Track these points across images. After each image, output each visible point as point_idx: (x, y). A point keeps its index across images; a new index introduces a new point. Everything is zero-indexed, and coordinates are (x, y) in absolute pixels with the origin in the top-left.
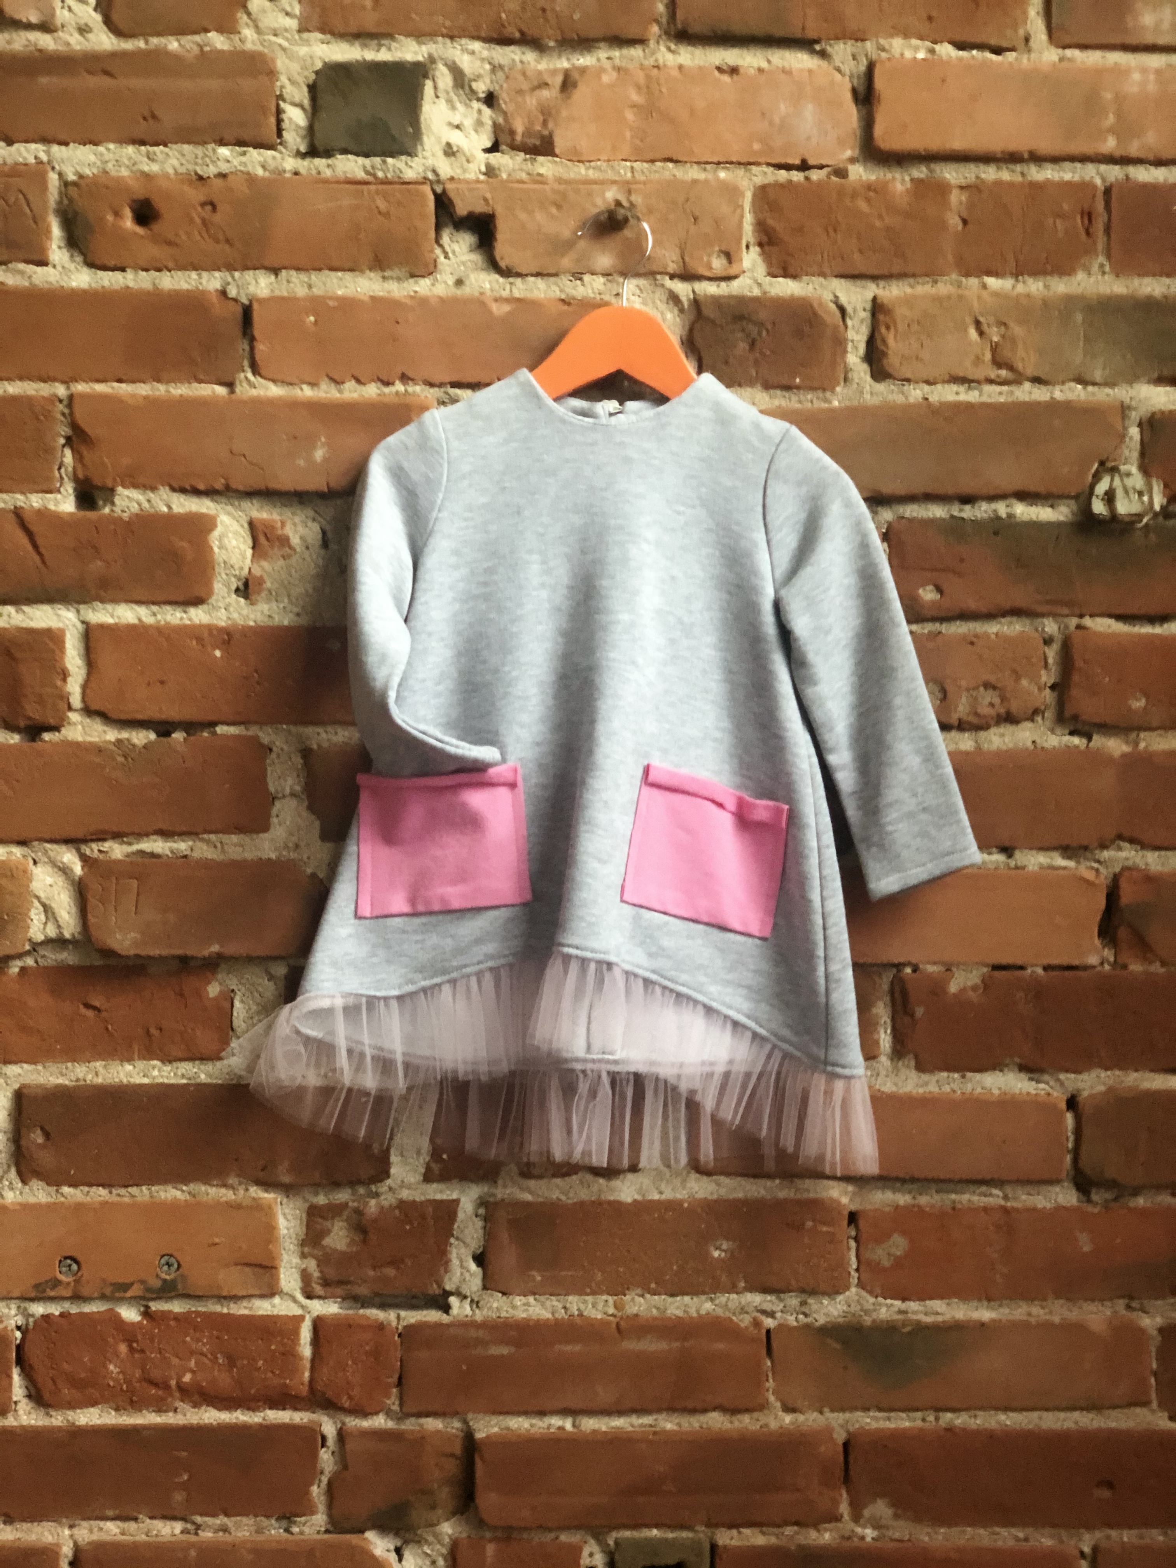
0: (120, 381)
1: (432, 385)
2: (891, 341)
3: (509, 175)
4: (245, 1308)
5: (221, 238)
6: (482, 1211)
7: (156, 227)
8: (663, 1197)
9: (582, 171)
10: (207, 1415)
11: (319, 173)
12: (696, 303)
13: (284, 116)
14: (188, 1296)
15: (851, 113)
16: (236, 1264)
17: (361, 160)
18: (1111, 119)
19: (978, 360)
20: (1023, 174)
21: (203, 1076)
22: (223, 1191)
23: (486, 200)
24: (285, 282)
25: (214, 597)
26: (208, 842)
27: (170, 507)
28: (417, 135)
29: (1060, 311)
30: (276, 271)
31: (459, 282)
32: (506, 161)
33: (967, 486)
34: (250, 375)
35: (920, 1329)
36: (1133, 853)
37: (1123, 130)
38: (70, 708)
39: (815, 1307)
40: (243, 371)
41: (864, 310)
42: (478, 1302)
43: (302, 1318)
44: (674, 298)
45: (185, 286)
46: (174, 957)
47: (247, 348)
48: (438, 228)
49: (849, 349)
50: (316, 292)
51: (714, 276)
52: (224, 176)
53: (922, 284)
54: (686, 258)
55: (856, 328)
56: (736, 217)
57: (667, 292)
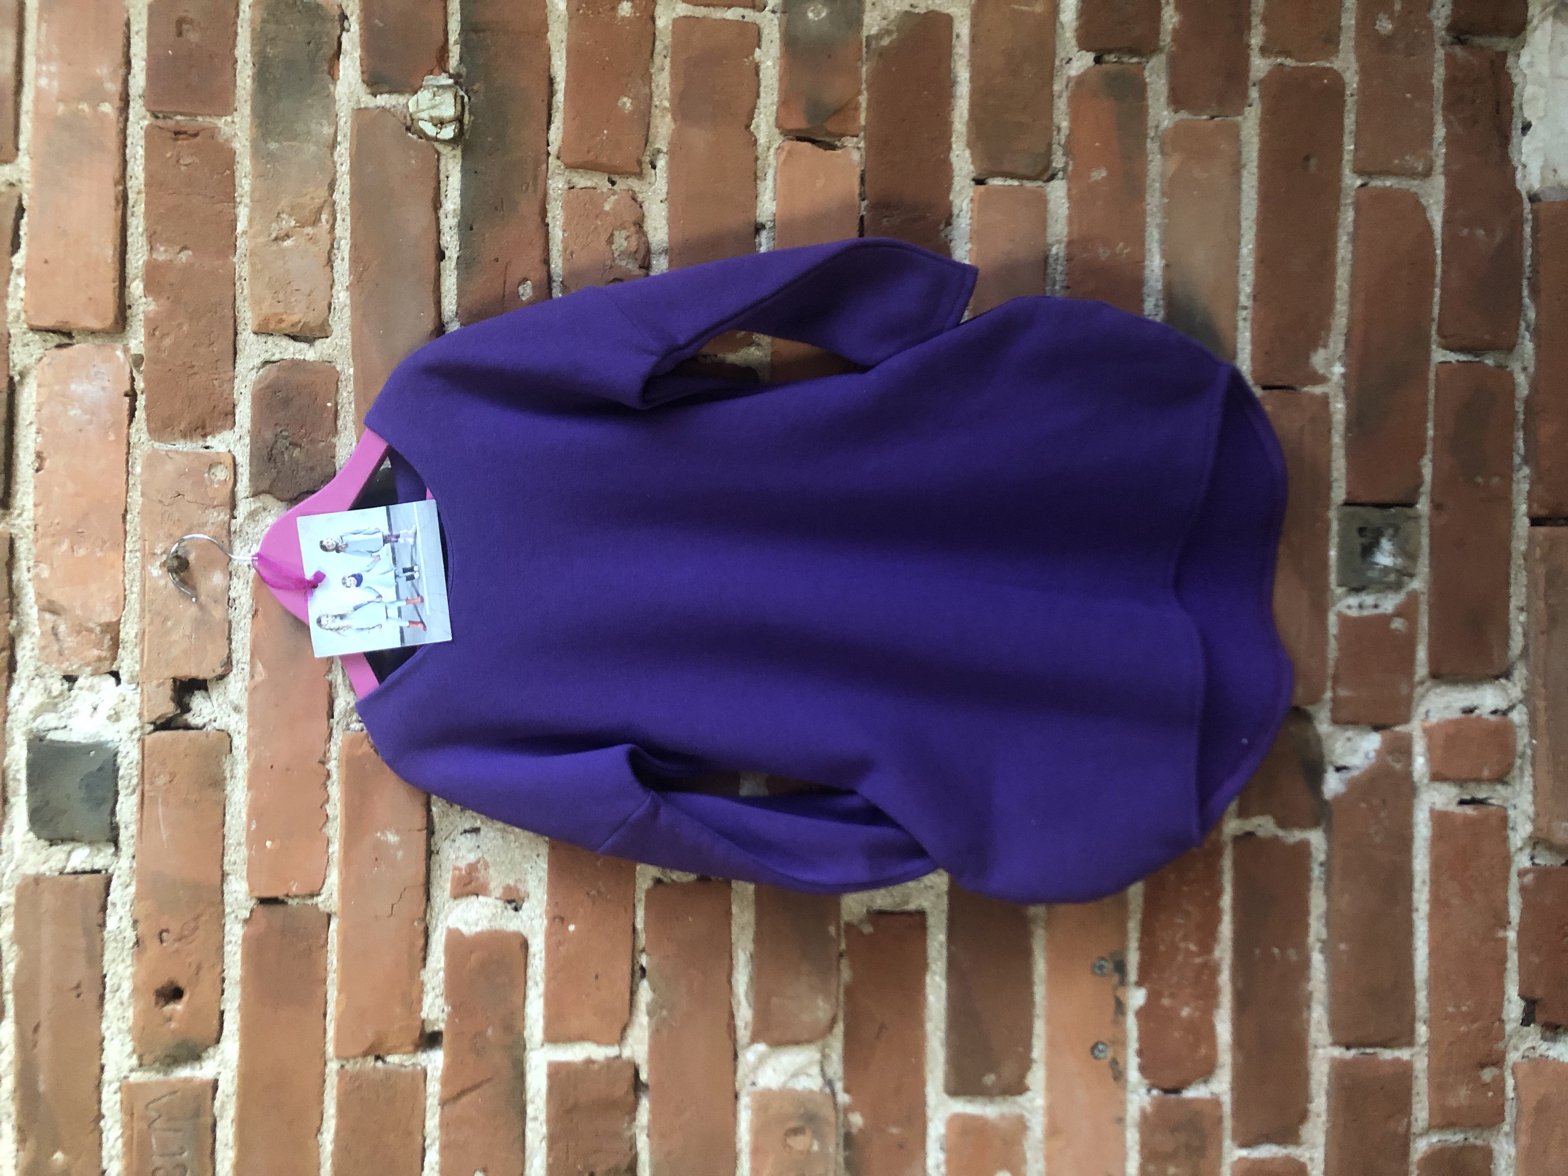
0: (325, 1015)
1: (331, 735)
2: (295, 318)
3: (137, 662)
5: (193, 924)
7: (182, 983)
9: (133, 598)
11: (133, 836)
12: (256, 495)
13: (79, 868)
14: (1126, 950)
15: (81, 348)
17: (121, 798)
18: (84, 107)
19: (312, 239)
20: (139, 193)
21: (941, 936)
23: (159, 686)
24: (235, 867)
25: (521, 930)
26: (738, 936)
27: (440, 970)
28: (98, 747)
29: (267, 163)
30: (224, 876)
31: (237, 709)
32: (126, 666)
33: (428, 253)
34: (320, 899)
36: (762, 116)
37: (96, 96)
38: (619, 1057)
40: (317, 904)
41: (265, 342)
44: (252, 515)
45: (238, 956)
47: (295, 901)
48: (188, 727)
49: (302, 357)
50: (243, 840)
51: (232, 477)
52: (135, 922)
53: (243, 289)
54: (215, 503)
55: (282, 350)
56: (177, 457)
57: (247, 522)
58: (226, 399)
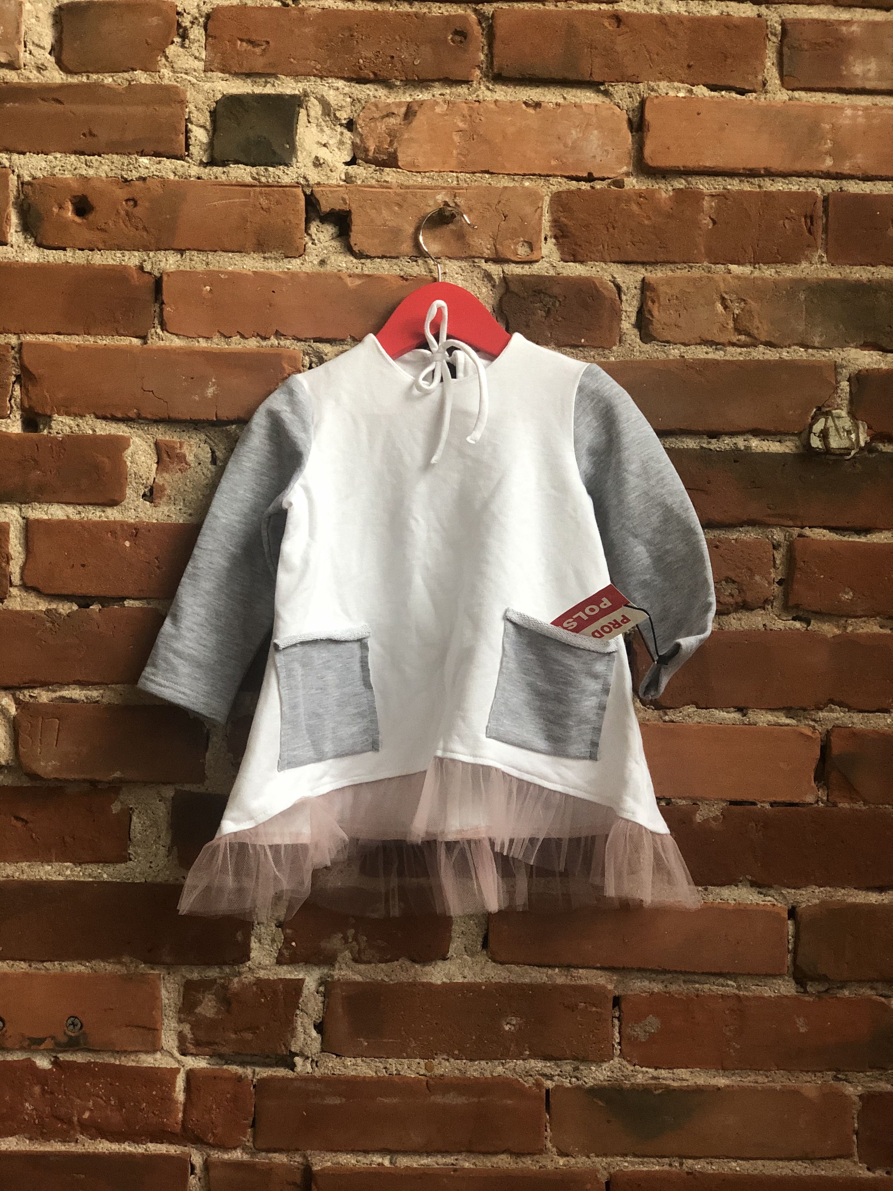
0: (59, 333)
1: (299, 340)
2: (655, 313)
3: (363, 181)
4: (133, 1061)
5: (140, 226)
6: (322, 989)
7: (91, 217)
8: (466, 980)
9: (418, 179)
10: (101, 1145)
11: (216, 178)
12: (505, 279)
13: (191, 135)
14: (89, 1050)
15: (628, 137)
16: (127, 1026)
17: (249, 168)
18: (829, 145)
19: (723, 328)
20: (760, 186)
21: (105, 876)
22: (118, 967)
23: (344, 200)
24: (188, 260)
25: (127, 500)
26: (115, 691)
27: (94, 431)
28: (293, 150)
29: (787, 292)
30: (182, 252)
31: (322, 262)
32: (360, 171)
33: (715, 425)
34: (159, 331)
35: (669, 1091)
36: (842, 714)
37: (838, 153)
38: (11, 585)
39: (585, 1072)
40: (154, 327)
41: (636, 288)
42: (317, 1062)
43: (177, 1070)
44: (488, 276)
45: (111, 262)
46: (85, 781)
47: (158, 310)
48: (308, 221)
49: (623, 318)
50: (212, 268)
51: (519, 260)
52: (144, 179)
53: (680, 269)
54: (497, 246)
55: (629, 301)
56: (537, 216)
57: (483, 272)
58: (587, 255)
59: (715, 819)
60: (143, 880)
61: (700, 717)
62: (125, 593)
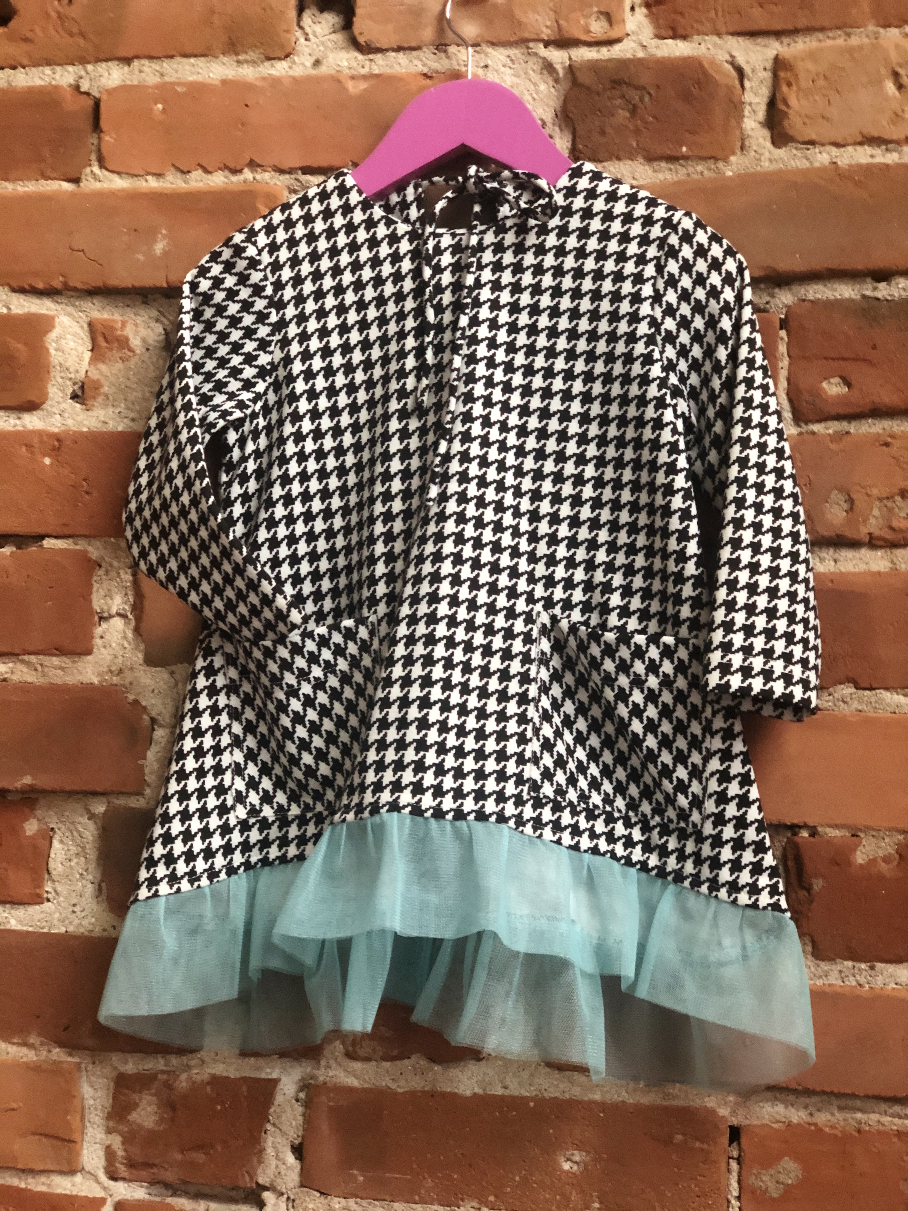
1: (282, 172)
2: (793, 101)
4: (43, 1184)
5: (75, 30)
6: (302, 1095)
7: (12, 24)
8: (507, 1093)
12: (571, 69)
16: (34, 1134)
19: (896, 116)
21: (13, 922)
22: (24, 1050)
24: (137, 72)
25: (49, 402)
26: (28, 664)
27: (9, 309)
30: (127, 61)
31: (317, 63)
33: (884, 261)
34: (96, 169)
40: (90, 165)
41: (765, 69)
42: (294, 1201)
43: (103, 1201)
44: (548, 67)
45: (38, 82)
47: (96, 142)
48: (301, 10)
49: (746, 113)
50: (167, 79)
51: (593, 40)
53: (832, 38)
54: (561, 22)
55: (755, 89)
57: (541, 61)
58: (692, 27)
59: (886, 859)
60: (63, 930)
61: (860, 701)
62: (42, 530)
